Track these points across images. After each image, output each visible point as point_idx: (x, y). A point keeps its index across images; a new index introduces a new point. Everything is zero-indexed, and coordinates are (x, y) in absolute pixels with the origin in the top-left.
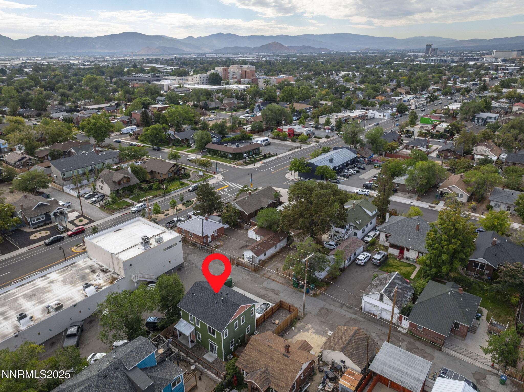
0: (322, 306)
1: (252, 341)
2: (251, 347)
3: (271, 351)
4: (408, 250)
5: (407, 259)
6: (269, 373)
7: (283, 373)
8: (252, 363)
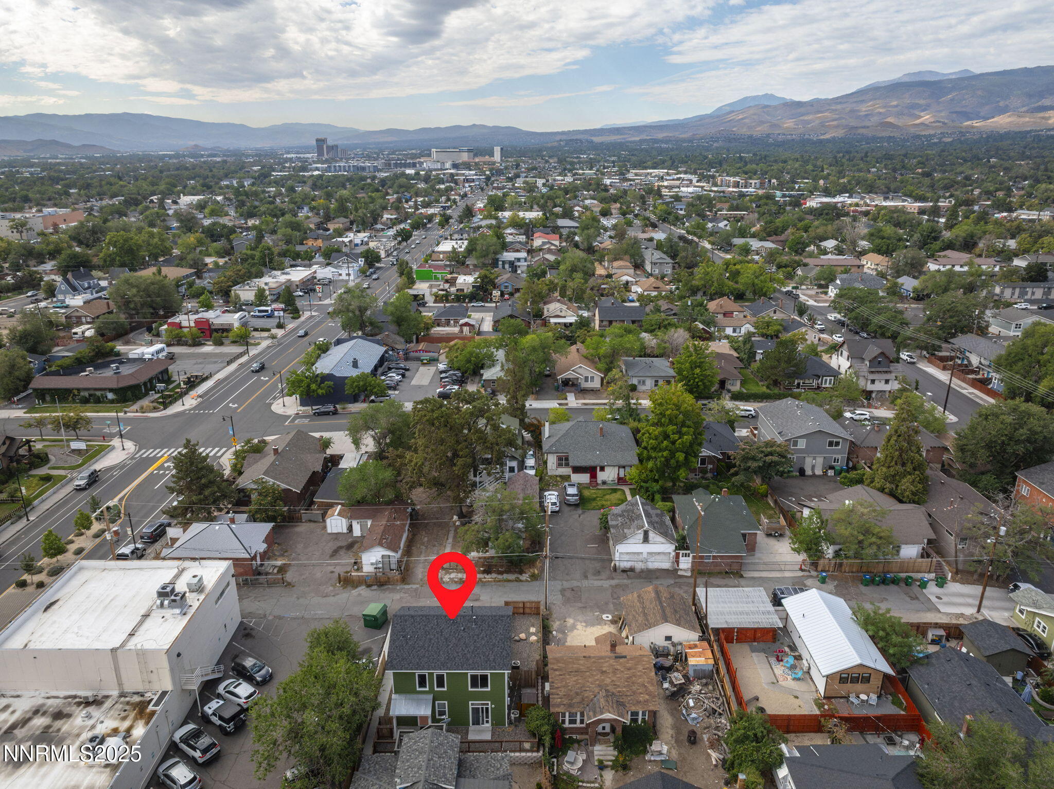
0: (559, 587)
1: (553, 664)
2: (557, 673)
3: (594, 662)
4: (602, 469)
5: (604, 483)
6: (613, 694)
7: (633, 683)
8: (577, 694)
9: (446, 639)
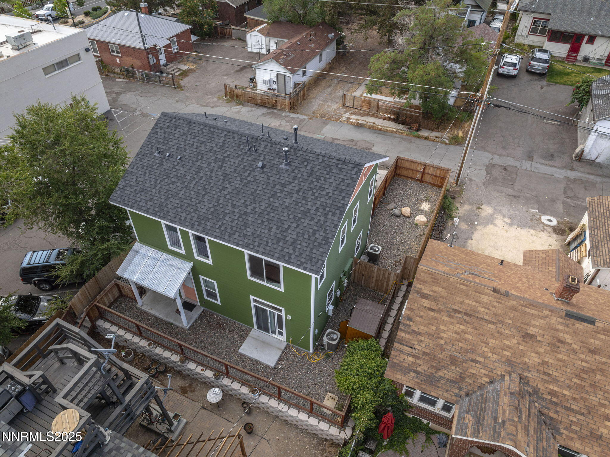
0: (487, 161)
1: (424, 282)
2: (426, 303)
4: (592, 39)
5: (586, 59)
9: (225, 176)
